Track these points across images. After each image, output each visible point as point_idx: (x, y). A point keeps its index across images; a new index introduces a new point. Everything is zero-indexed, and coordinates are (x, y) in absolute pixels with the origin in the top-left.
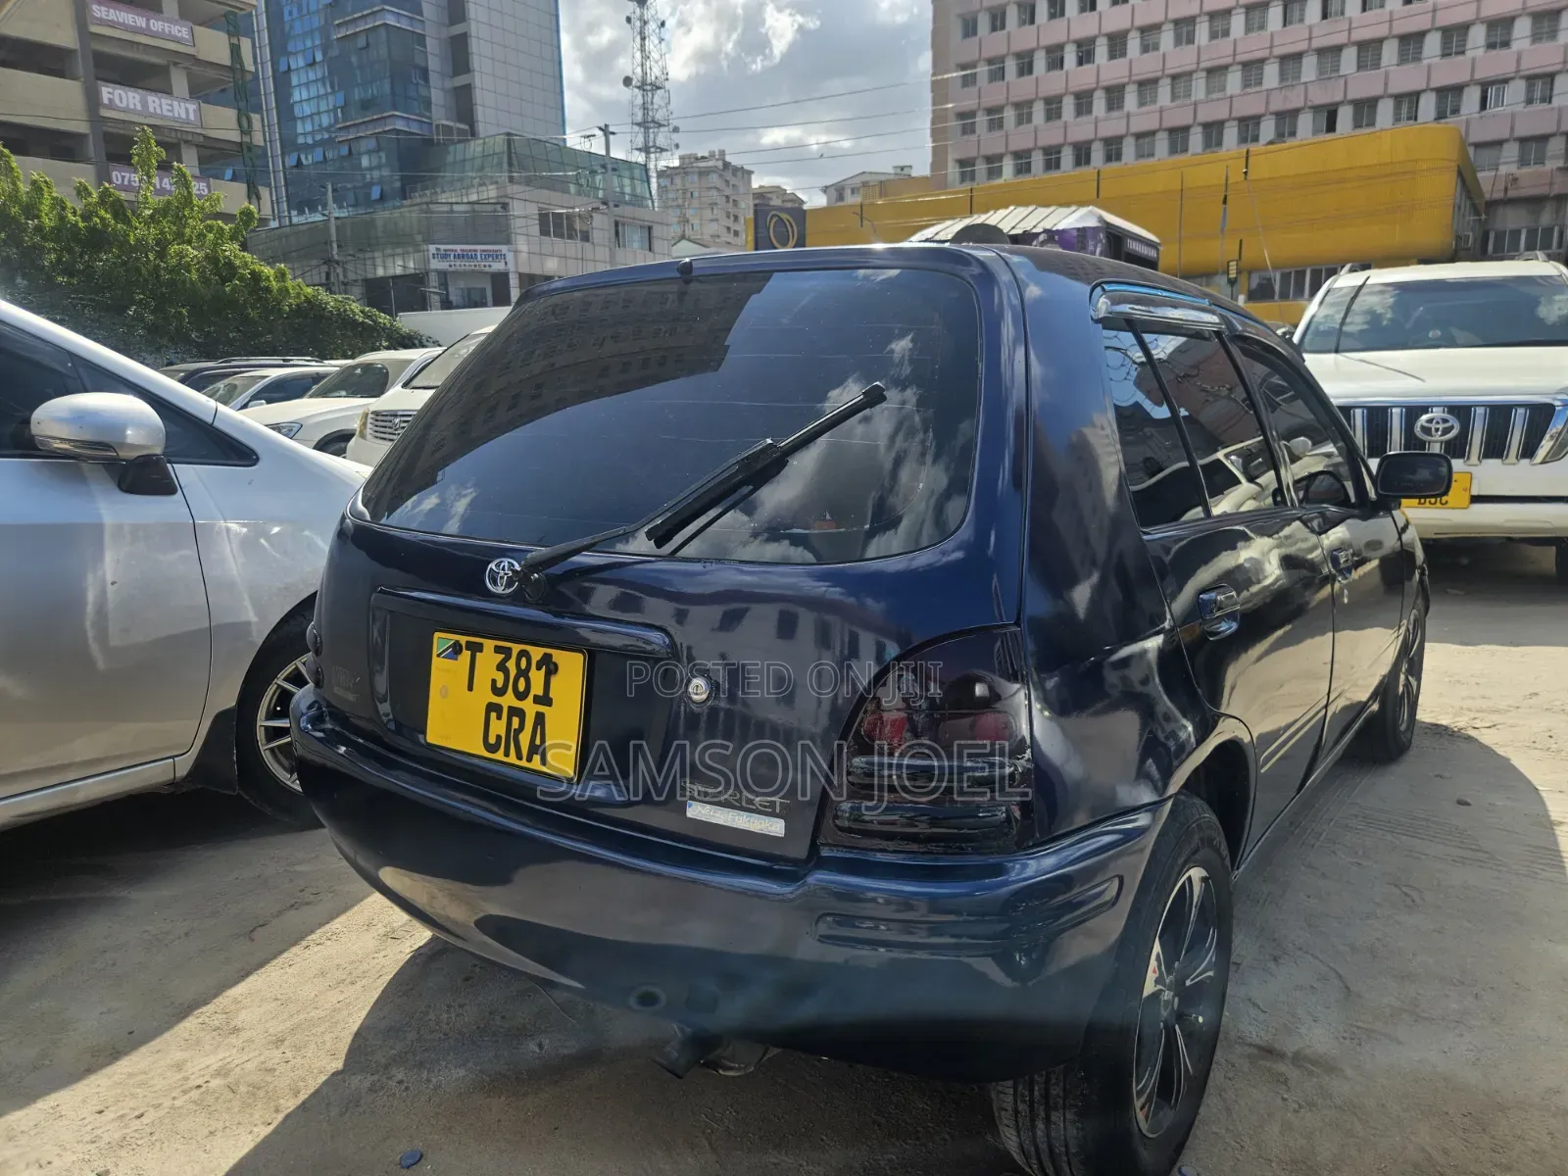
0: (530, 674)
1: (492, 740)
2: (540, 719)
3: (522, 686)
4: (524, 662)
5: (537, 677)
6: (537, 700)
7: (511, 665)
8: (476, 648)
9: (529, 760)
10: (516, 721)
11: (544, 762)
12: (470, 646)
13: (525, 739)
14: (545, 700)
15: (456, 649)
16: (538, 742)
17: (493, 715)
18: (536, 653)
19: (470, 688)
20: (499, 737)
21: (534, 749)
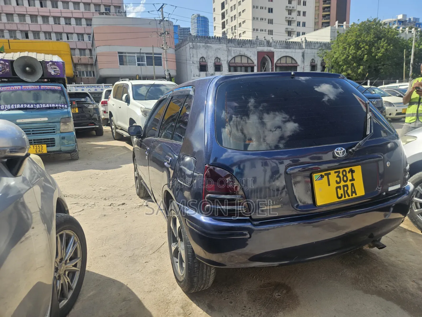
0: (347, 175)
1: (340, 196)
2: (352, 185)
3: (345, 179)
4: (344, 173)
5: (349, 176)
6: (350, 180)
7: (341, 175)
8: (328, 175)
9: (352, 195)
10: (346, 188)
11: (356, 194)
12: (326, 174)
13: (349, 192)
14: (353, 180)
15: (322, 177)
16: (353, 190)
17: (338, 189)
18: (347, 169)
19: (329, 185)
20: (342, 195)
21: (352, 192)
